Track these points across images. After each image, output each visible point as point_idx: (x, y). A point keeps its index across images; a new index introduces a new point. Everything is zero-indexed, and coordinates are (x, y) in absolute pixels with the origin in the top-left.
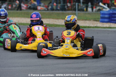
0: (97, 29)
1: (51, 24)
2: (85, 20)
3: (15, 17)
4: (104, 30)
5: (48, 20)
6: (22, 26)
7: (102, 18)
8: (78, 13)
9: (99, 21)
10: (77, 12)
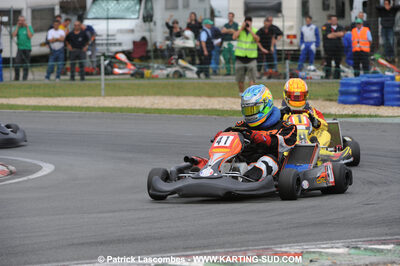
1: (225, 109)
3: (148, 94)
5: (222, 99)
7: (342, 93)
9: (335, 101)
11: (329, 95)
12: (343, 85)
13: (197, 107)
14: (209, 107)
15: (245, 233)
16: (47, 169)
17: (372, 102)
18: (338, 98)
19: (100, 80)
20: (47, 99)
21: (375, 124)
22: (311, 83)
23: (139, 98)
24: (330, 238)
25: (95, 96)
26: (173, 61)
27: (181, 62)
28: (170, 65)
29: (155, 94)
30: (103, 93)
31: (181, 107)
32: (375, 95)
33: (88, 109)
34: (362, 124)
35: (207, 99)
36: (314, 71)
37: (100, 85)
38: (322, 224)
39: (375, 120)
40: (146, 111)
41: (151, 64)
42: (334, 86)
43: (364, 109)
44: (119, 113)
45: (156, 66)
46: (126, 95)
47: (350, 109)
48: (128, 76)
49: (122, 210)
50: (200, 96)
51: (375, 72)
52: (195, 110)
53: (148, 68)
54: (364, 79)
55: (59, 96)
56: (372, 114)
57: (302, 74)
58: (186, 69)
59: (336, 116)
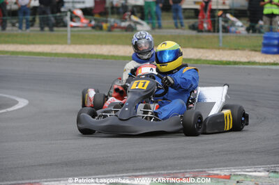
2: (236, 49)
3: (106, 44)
4: (262, 69)
6: (111, 61)
7: (265, 45)
8: (223, 37)
9: (259, 51)
10: (221, 34)
11: (255, 47)
12: (266, 38)
15: (184, 158)
16: (22, 103)
18: (261, 49)
19: (66, 31)
20: (23, 46)
22: (240, 37)
23: (99, 46)
24: (254, 164)
25: (62, 44)
26: (127, 17)
27: (134, 18)
28: (124, 20)
29: (113, 43)
30: (69, 41)
33: (56, 54)
36: (242, 26)
37: (67, 35)
38: (247, 152)
40: (105, 57)
41: (109, 19)
42: (258, 39)
44: (81, 59)
45: (112, 20)
46: (88, 44)
47: (271, 59)
48: (90, 29)
53: (106, 22)
55: (33, 43)
57: (233, 29)
58: (137, 23)
59: (260, 64)
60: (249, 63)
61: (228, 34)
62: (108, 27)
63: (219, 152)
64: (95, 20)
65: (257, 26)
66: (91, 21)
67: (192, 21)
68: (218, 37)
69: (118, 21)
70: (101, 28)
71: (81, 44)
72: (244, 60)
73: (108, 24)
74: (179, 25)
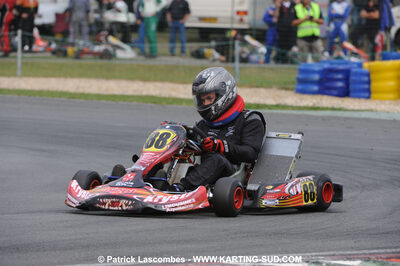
0: (279, 111)
1: (163, 95)
2: (257, 87)
3: (72, 76)
4: (299, 116)
5: (159, 84)
6: (82, 100)
7: (301, 81)
8: (240, 68)
9: (292, 89)
10: (237, 64)
11: (285, 83)
12: (302, 71)
13: (130, 93)
14: (144, 93)
17: (335, 92)
18: (295, 86)
19: (15, 57)
21: (338, 118)
22: (264, 69)
23: (62, 80)
25: (9, 76)
26: (102, 38)
27: (112, 39)
28: (99, 42)
29: (81, 76)
30: (19, 72)
31: (110, 92)
32: (340, 84)
34: (324, 119)
35: (141, 83)
37: (16, 63)
39: (339, 114)
40: (70, 96)
42: (290, 72)
43: (327, 101)
44: (37, 97)
45: (81, 42)
46: (46, 76)
47: (309, 100)
48: (49, 54)
49: (41, 211)
50: (131, 79)
51: (339, 58)
52: (128, 97)
53: (73, 45)
54: (326, 66)
56: (336, 106)
57: (254, 57)
58: (117, 47)
59: (293, 108)
60: (278, 106)
61: (248, 65)
62: (75, 52)
63: (236, 233)
64: (56, 41)
65: (290, 53)
66: (50, 44)
67: (195, 46)
68: (234, 68)
69: (89, 44)
70: (65, 54)
71: (36, 76)
72: (270, 102)
73: (76, 49)
74: (178, 51)
